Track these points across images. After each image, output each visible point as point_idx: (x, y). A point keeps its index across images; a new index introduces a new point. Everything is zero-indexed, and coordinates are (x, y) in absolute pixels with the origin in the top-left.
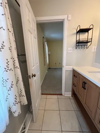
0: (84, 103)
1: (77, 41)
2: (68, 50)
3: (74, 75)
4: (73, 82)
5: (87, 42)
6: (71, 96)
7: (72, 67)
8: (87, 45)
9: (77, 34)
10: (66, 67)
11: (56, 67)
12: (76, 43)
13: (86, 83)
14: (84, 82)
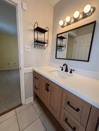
0: (48, 105)
1: (35, 39)
2: (26, 48)
3: (35, 77)
4: (34, 84)
5: (44, 43)
6: (33, 100)
7: (32, 68)
8: (44, 46)
9: (34, 31)
10: (25, 68)
11: (9, 69)
12: (35, 42)
13: (49, 85)
14: (47, 84)
